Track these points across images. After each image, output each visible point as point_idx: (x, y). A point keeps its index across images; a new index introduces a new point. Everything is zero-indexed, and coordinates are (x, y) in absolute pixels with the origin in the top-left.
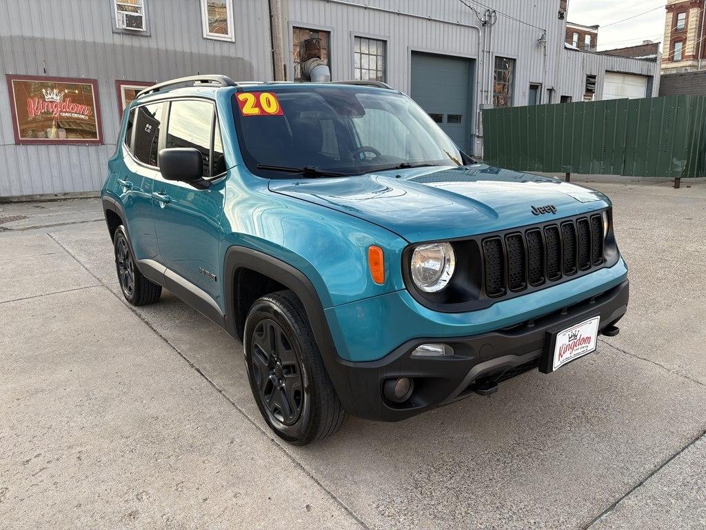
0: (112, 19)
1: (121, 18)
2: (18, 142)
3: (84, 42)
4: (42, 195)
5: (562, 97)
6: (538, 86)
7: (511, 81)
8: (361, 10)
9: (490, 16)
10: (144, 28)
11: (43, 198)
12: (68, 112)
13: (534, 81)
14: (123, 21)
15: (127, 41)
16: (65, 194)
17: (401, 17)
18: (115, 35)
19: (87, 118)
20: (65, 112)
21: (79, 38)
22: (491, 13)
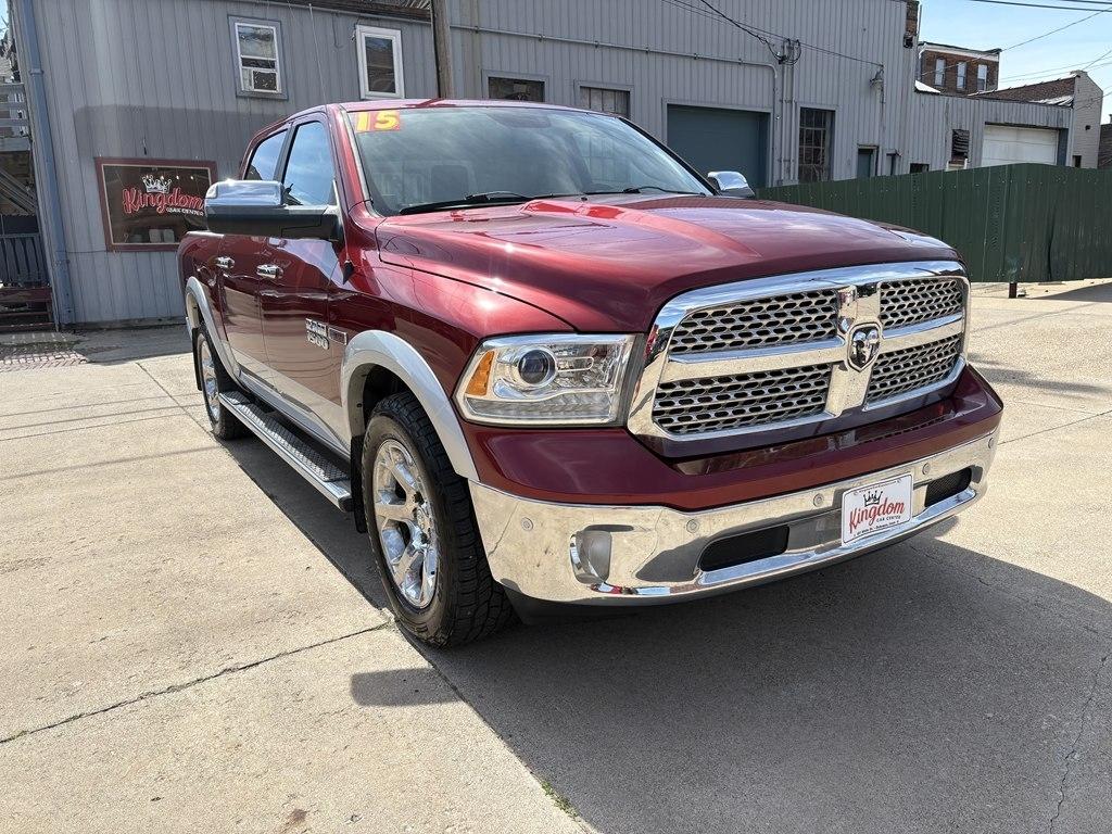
0: (236, 78)
1: (247, 77)
2: (109, 249)
3: (198, 112)
4: (141, 320)
5: (912, 165)
6: (872, 150)
7: (827, 143)
8: (591, 50)
9: (791, 48)
10: (279, 89)
11: (143, 324)
12: (177, 207)
13: (866, 143)
14: (250, 81)
15: (256, 108)
16: (172, 318)
17: (652, 57)
18: (240, 101)
19: (201, 214)
21: (191, 105)
22: (792, 44)
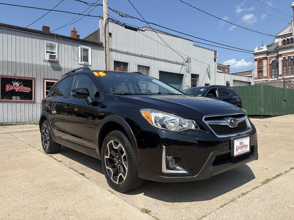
0: (44, 56)
7: (197, 83)
9: (188, 59)
10: (56, 59)
11: (7, 124)
12: (22, 90)
13: (207, 83)
14: (48, 57)
15: (49, 64)
16: (16, 122)
17: (155, 59)
18: (44, 62)
19: (29, 92)
20: (21, 90)
